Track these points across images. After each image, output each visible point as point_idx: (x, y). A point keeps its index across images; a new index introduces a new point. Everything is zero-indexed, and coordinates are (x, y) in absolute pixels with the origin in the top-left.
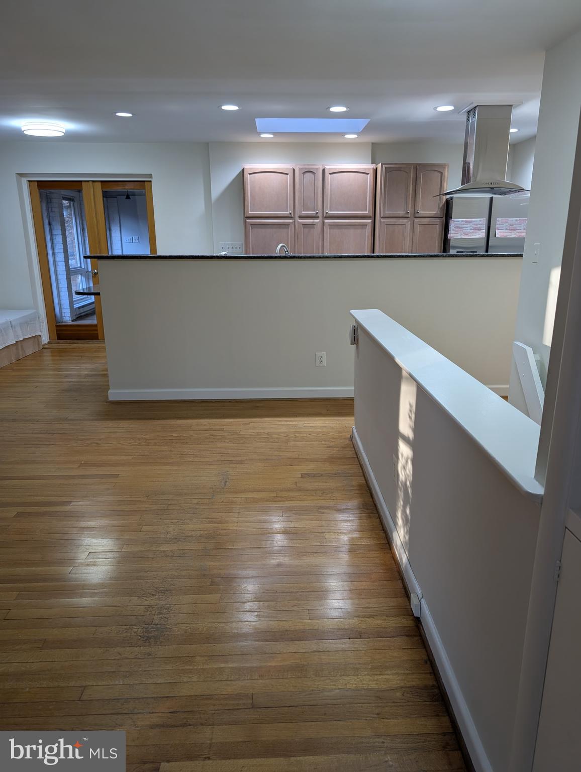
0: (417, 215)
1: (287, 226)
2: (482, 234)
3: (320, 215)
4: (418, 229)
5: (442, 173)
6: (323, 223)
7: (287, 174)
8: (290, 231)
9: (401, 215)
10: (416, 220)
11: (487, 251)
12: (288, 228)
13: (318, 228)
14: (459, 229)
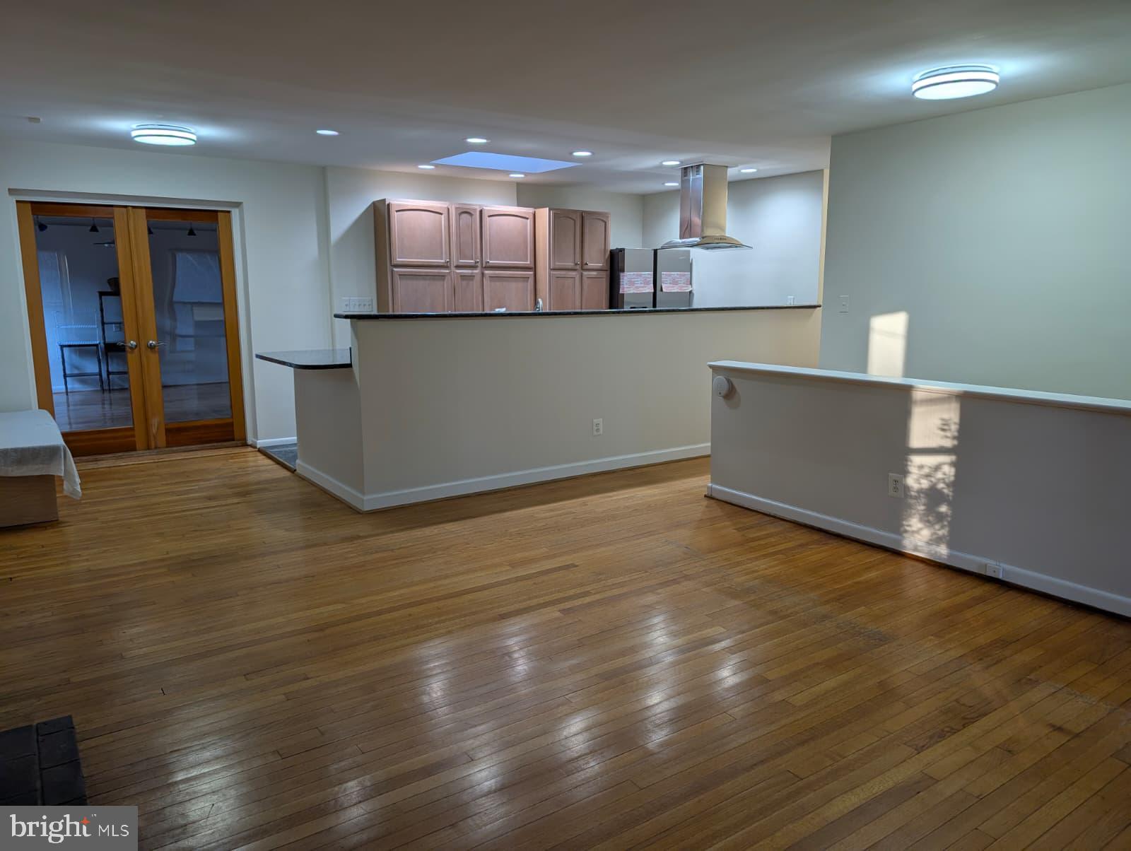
0: (585, 267)
1: (443, 277)
2: (650, 289)
3: (479, 264)
4: (586, 282)
5: (606, 223)
6: (483, 274)
7: (441, 214)
8: (447, 284)
9: (570, 267)
10: (585, 273)
11: (654, 305)
12: (444, 280)
13: (478, 278)
14: (632, 283)
